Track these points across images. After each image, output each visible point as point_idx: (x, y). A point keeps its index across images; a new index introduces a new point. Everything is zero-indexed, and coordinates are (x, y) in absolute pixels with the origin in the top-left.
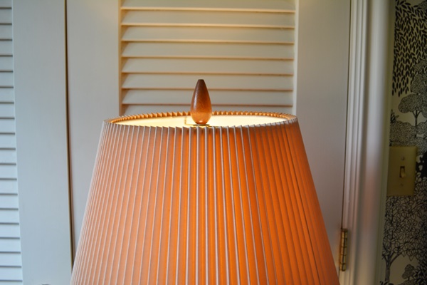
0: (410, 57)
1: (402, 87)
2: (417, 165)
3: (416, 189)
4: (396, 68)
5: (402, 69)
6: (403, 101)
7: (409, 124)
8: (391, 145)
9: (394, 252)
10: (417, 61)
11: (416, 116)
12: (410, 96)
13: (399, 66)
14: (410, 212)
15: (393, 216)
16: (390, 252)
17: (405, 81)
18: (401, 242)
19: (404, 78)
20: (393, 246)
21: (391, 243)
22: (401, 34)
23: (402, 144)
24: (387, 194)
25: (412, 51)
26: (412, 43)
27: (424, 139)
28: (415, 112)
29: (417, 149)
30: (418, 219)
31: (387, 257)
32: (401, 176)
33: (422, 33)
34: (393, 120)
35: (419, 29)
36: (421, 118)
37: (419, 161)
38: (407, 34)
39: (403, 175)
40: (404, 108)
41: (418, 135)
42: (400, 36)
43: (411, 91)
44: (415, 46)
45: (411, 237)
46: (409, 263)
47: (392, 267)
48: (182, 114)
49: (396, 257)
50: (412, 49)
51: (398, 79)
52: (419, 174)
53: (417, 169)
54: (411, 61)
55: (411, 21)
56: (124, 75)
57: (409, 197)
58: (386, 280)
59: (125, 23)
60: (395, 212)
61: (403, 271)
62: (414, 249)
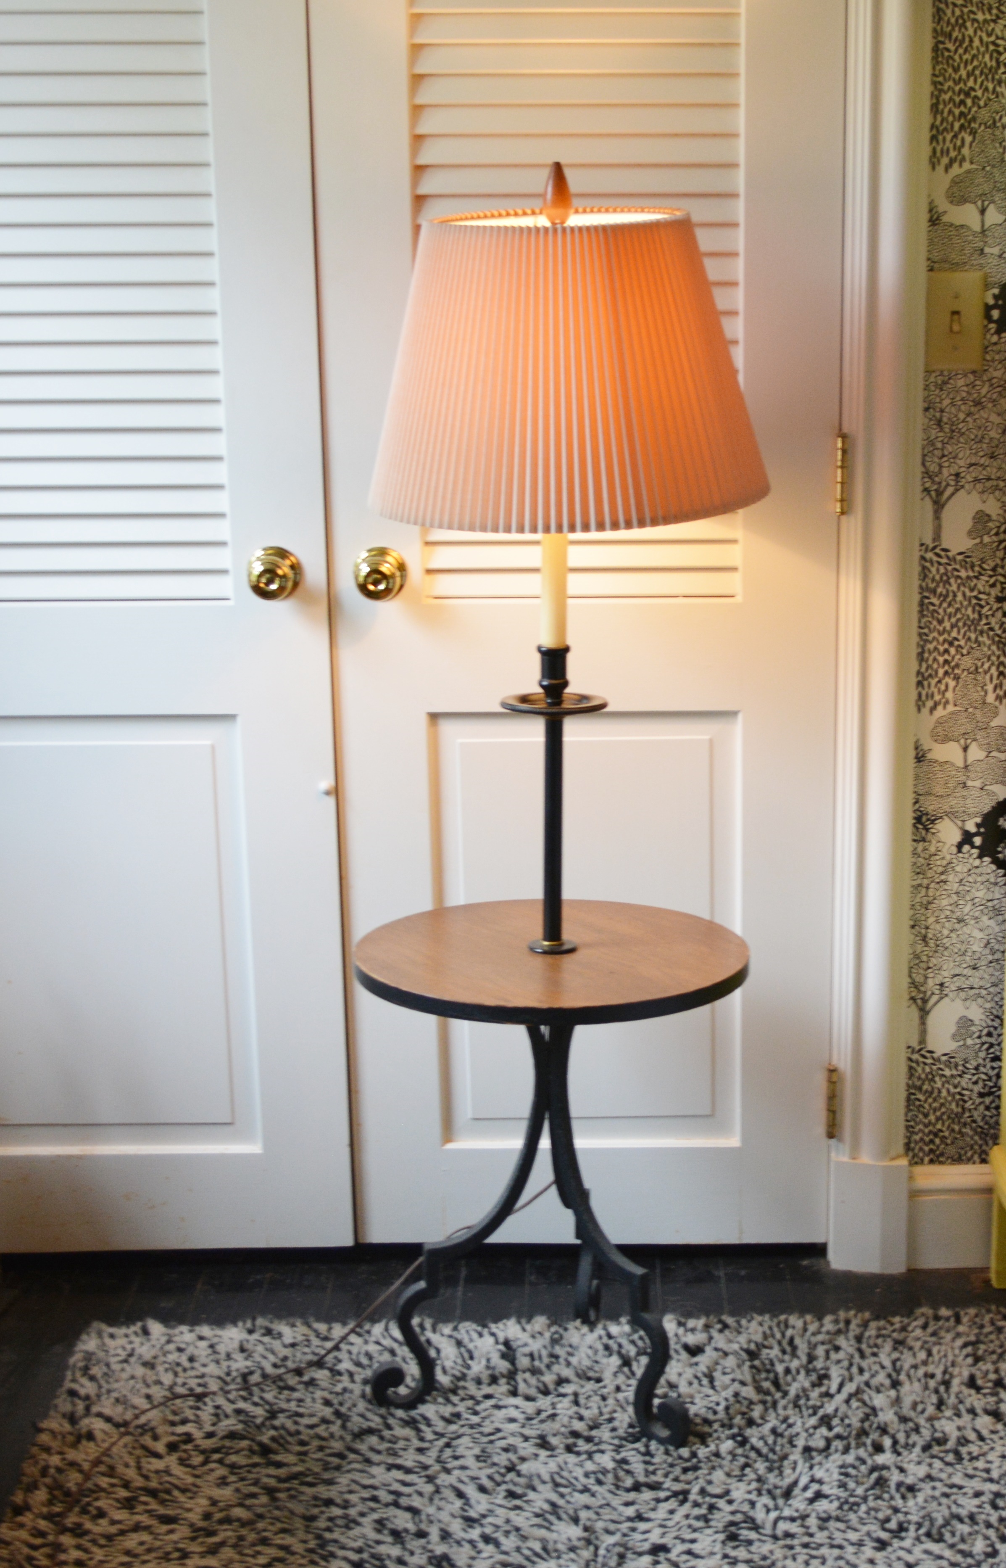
0: (967, 94)
1: (953, 154)
2: (988, 308)
3: (988, 357)
4: (939, 118)
5: (951, 119)
6: (955, 182)
7: (968, 228)
8: (931, 270)
9: (948, 485)
10: (982, 103)
11: (983, 211)
12: (968, 172)
13: (945, 114)
14: (977, 403)
15: (942, 411)
16: (940, 483)
17: (959, 143)
18: (961, 463)
19: (955, 136)
20: (945, 472)
21: (941, 466)
22: (948, 50)
23: (955, 266)
24: (927, 364)
25: (971, 83)
26: (970, 68)
27: (1000, 256)
28: (979, 203)
29: (986, 277)
30: (994, 418)
31: (933, 494)
32: (951, 331)
33: (991, 47)
34: (934, 220)
35: (985, 38)
36: (993, 216)
37: (991, 302)
38: (961, 51)
39: (956, 328)
40: (958, 197)
41: (987, 250)
42: (946, 54)
43: (972, 163)
44: (977, 72)
45: (981, 454)
46: (981, 506)
47: (946, 513)
48: (529, 211)
49: (953, 494)
50: (972, 79)
51: (944, 140)
52: (993, 326)
53: (988, 317)
54: (969, 102)
55: (968, 24)
56: (418, 139)
57: (974, 372)
58: (934, 540)
59: (419, 40)
60: (946, 402)
61: (969, 524)
62: (989, 479)
